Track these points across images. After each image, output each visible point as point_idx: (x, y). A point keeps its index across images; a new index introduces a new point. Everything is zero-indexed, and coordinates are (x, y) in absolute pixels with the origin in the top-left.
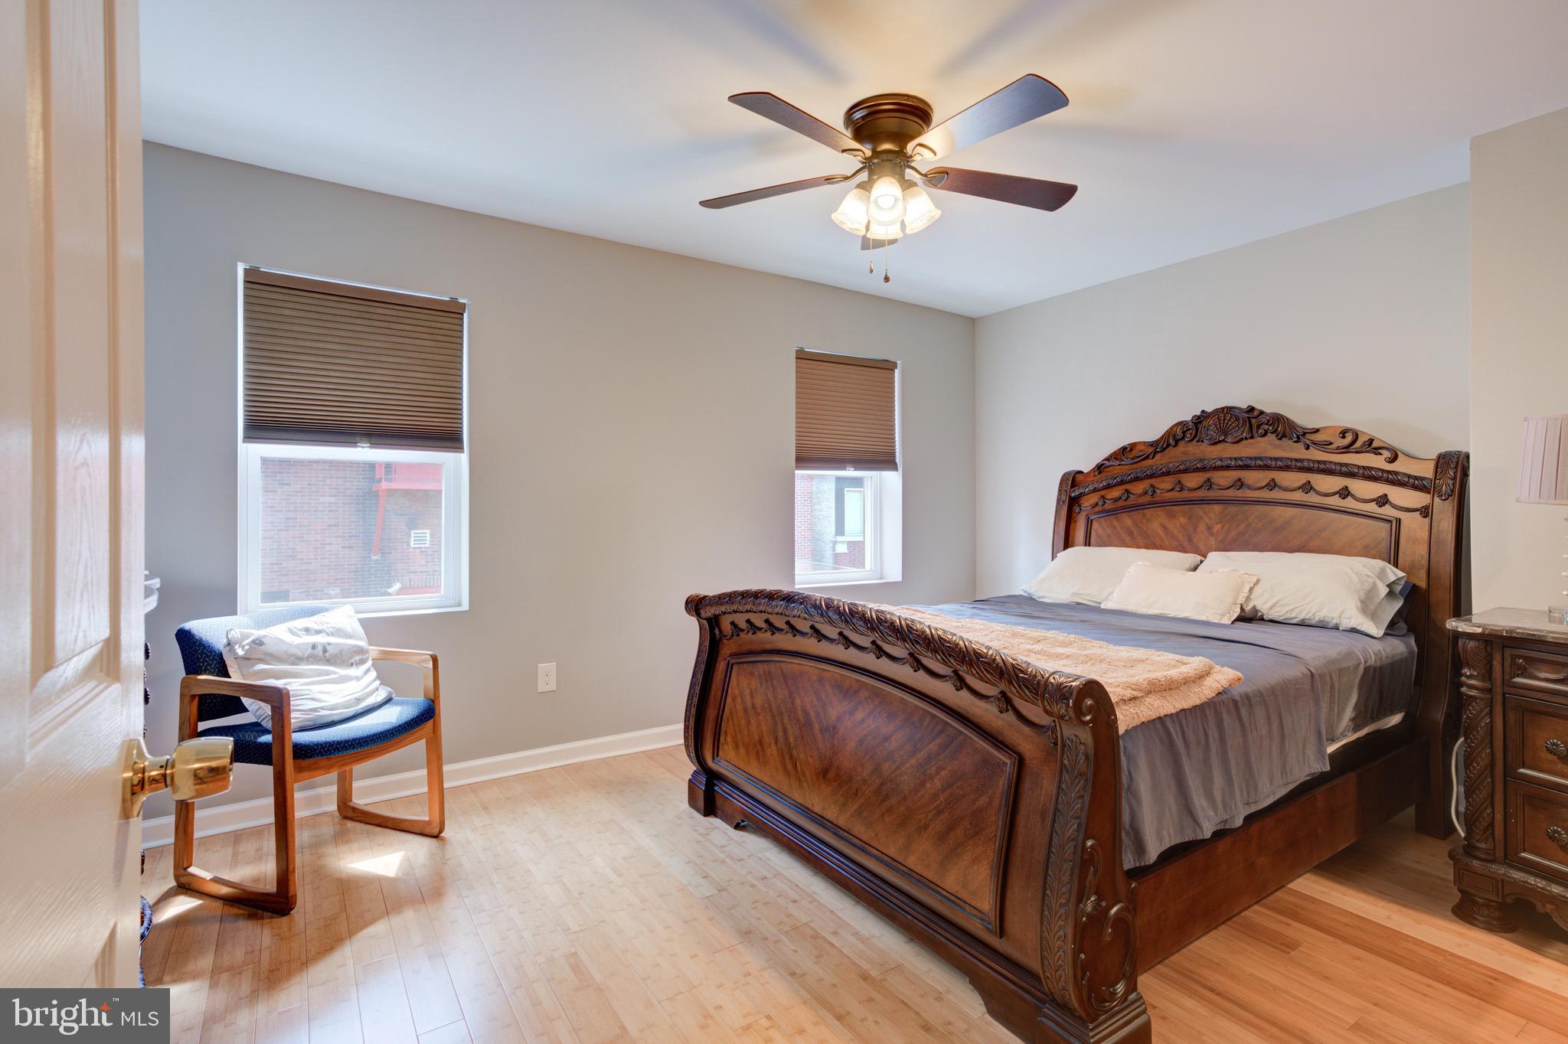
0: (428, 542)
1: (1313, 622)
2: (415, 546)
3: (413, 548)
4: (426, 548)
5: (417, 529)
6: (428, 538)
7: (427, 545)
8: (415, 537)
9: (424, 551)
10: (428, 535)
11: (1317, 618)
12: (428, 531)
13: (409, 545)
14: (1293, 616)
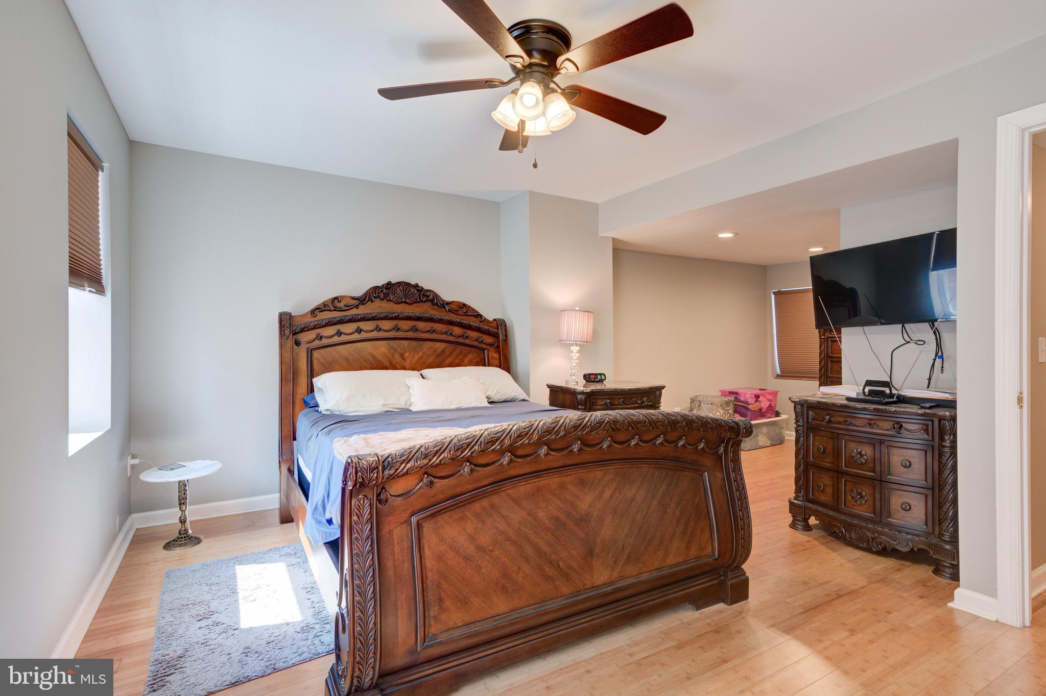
1: (508, 400)
11: (511, 397)
14: (503, 397)
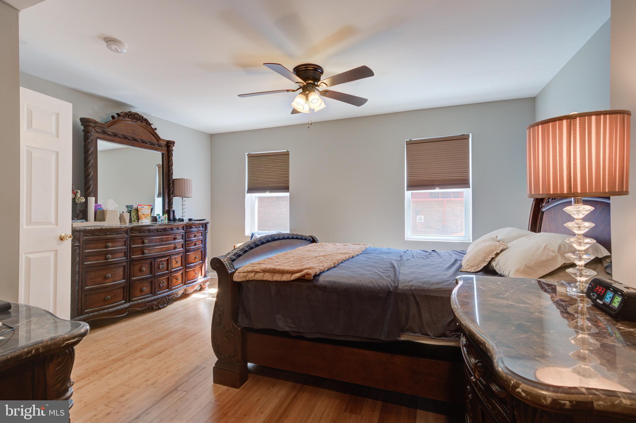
0: (423, 220)
2: (419, 222)
3: (418, 222)
4: (422, 222)
5: (419, 215)
6: (423, 219)
7: (423, 221)
8: (418, 218)
9: (421, 224)
10: (423, 218)
12: (423, 216)
13: (416, 221)
